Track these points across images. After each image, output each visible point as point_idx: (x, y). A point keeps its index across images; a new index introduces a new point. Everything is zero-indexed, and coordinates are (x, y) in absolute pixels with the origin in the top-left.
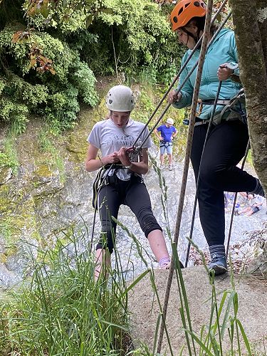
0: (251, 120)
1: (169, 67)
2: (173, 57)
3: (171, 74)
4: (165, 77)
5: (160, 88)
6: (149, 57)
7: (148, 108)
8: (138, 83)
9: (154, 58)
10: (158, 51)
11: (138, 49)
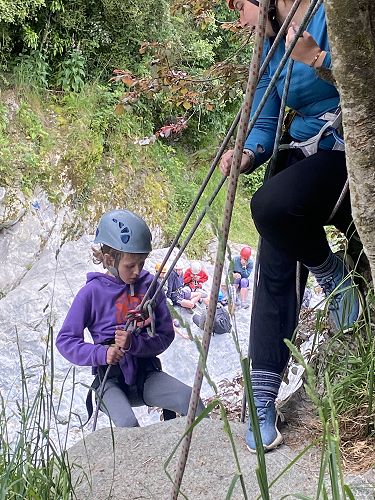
0: (353, 145)
1: (70, 57)
2: (77, 38)
3: (75, 70)
4: (63, 76)
5: (55, 97)
6: (32, 38)
7: (34, 136)
8: (11, 87)
9: (41, 39)
10: (48, 26)
11: (11, 20)
